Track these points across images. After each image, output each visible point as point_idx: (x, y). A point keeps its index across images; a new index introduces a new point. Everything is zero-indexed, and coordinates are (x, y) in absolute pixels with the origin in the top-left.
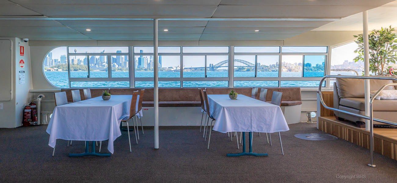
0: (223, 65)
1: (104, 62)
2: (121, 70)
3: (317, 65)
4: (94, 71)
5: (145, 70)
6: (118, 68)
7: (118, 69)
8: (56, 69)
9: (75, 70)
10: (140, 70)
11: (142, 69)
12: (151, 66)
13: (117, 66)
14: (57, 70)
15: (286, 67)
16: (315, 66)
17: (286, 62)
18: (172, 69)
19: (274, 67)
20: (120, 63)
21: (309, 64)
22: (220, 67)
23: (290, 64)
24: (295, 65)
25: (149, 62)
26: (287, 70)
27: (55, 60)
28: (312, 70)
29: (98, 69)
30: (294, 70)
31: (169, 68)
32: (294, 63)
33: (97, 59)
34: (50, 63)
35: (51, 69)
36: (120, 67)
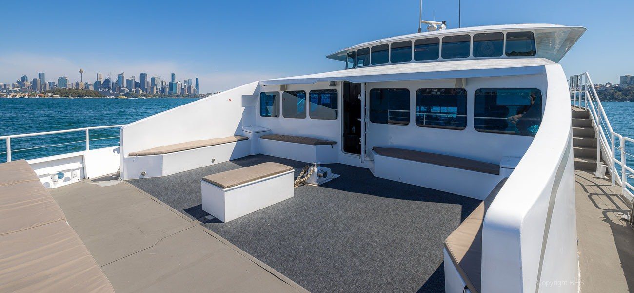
1: (124, 87)
4: (107, 97)
5: (177, 96)
8: (50, 94)
9: (79, 96)
10: (171, 96)
11: (174, 96)
13: (141, 92)
14: (52, 96)
25: (183, 87)
27: (50, 83)
29: (112, 95)
33: (113, 83)
34: (41, 87)
35: (42, 95)
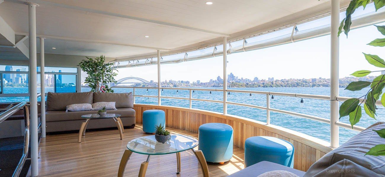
0: (123, 82)
2: (11, 85)
3: (193, 82)
6: (7, 83)
7: (8, 85)
12: (50, 82)
15: (172, 84)
16: (192, 83)
17: (172, 80)
18: (73, 85)
19: (164, 84)
20: (11, 78)
21: (188, 81)
22: (120, 83)
23: (175, 82)
24: (178, 82)
26: (173, 86)
28: (190, 86)
30: (178, 86)
31: (69, 84)
32: (178, 81)
36: (10, 83)
